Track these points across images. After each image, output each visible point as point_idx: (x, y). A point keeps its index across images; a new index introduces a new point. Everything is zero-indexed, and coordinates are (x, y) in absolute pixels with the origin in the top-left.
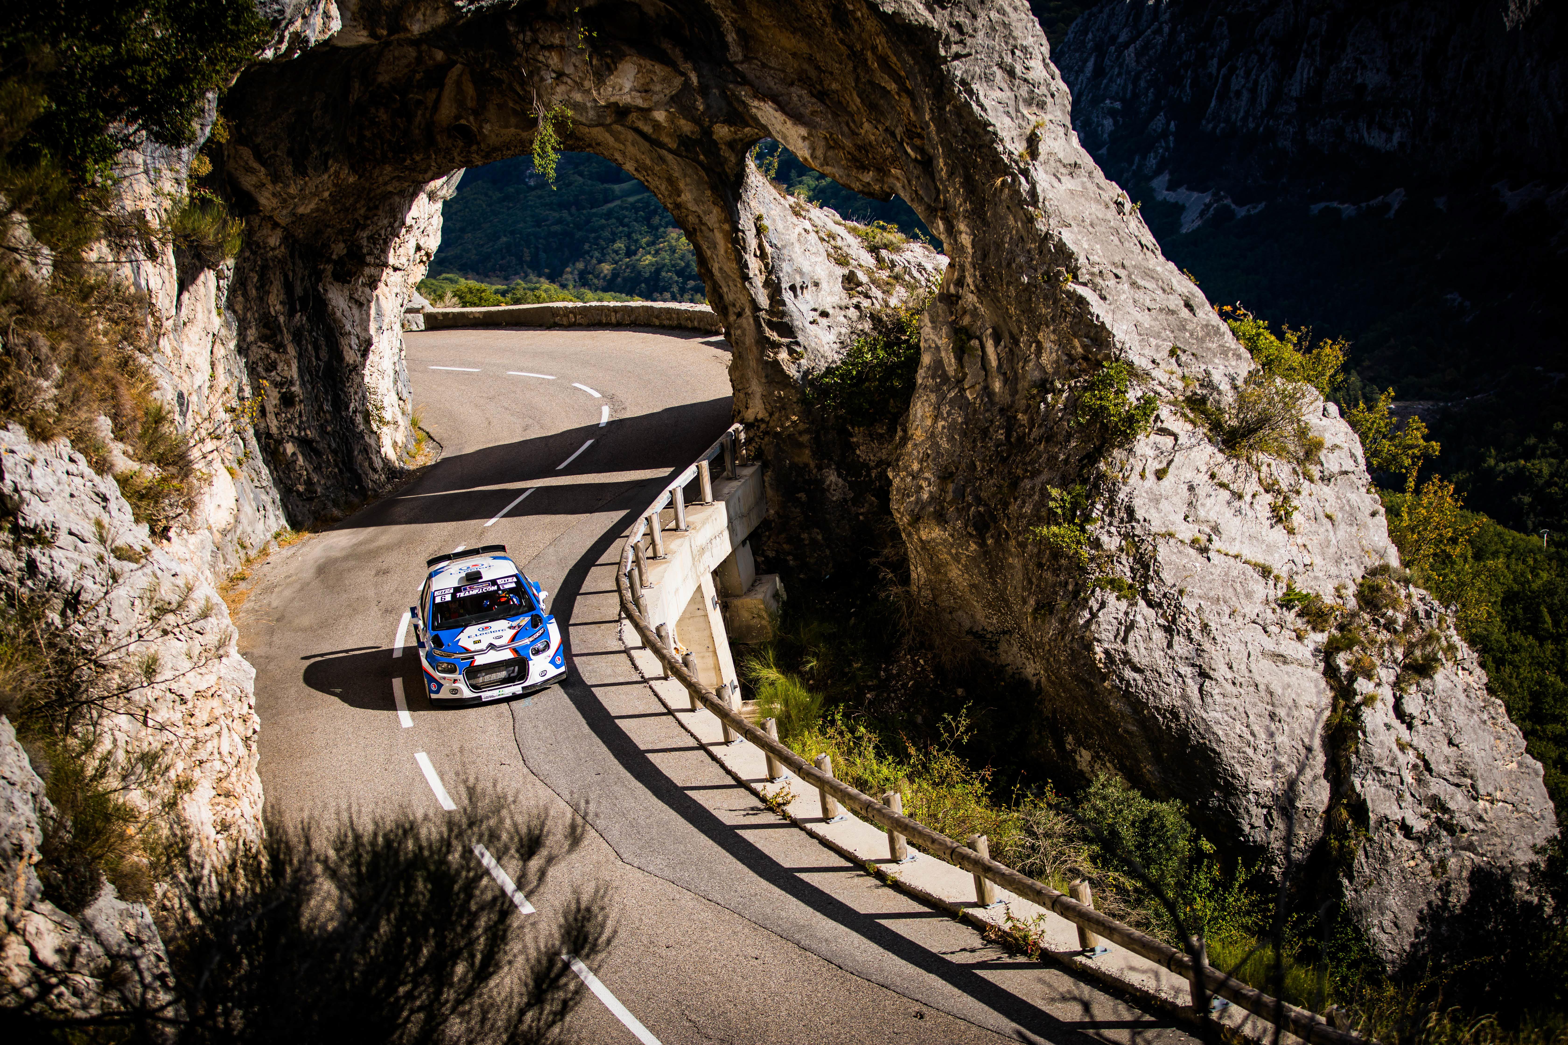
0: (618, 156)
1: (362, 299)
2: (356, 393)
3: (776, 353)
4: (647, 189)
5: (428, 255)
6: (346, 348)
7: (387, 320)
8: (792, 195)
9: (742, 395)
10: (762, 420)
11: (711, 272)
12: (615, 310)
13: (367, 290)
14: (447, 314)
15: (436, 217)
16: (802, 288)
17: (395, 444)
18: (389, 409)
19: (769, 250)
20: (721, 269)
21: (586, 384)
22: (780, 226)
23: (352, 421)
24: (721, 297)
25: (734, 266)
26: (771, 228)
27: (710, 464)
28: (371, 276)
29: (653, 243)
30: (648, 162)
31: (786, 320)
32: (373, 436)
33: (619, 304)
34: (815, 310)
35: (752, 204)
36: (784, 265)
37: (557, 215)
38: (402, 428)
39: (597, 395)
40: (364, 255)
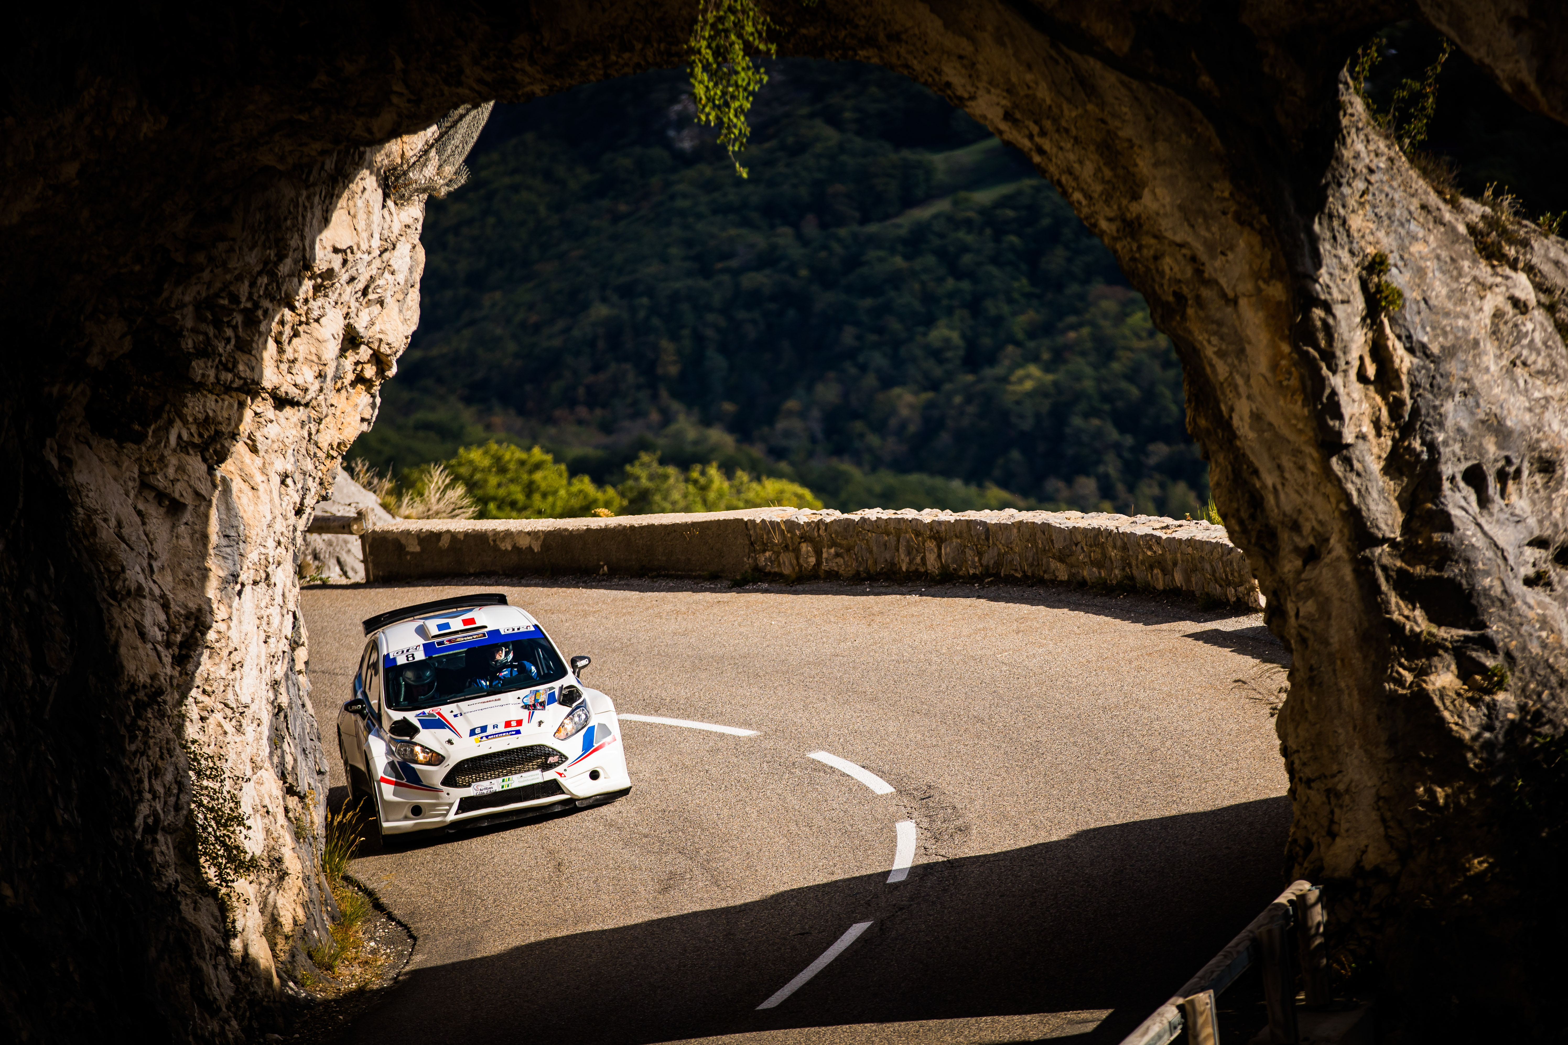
0: (954, 75)
1: (180, 490)
2: (156, 772)
3: (1422, 673)
4: (1039, 171)
5: (378, 359)
6: (129, 637)
7: (253, 555)
8: (1476, 194)
9: (1316, 797)
10: (1377, 872)
11: (1227, 426)
12: (937, 532)
13: (196, 465)
14: (434, 537)
15: (403, 248)
16: (1502, 477)
17: (272, 926)
18: (257, 823)
19: (1403, 360)
20: (1257, 417)
21: (846, 755)
22: (1439, 290)
23: (144, 858)
24: (1256, 501)
25: (1298, 408)
26: (1412, 295)
27: (1220, 1003)
28: (207, 421)
29: (1046, 329)
30: (1044, 93)
31: (1453, 571)
32: (206, 903)
33: (947, 516)
34: (1540, 543)
35: (1356, 222)
36: (1449, 407)
37: (759, 240)
38: (293, 882)
39: (881, 787)
40: (188, 358)
